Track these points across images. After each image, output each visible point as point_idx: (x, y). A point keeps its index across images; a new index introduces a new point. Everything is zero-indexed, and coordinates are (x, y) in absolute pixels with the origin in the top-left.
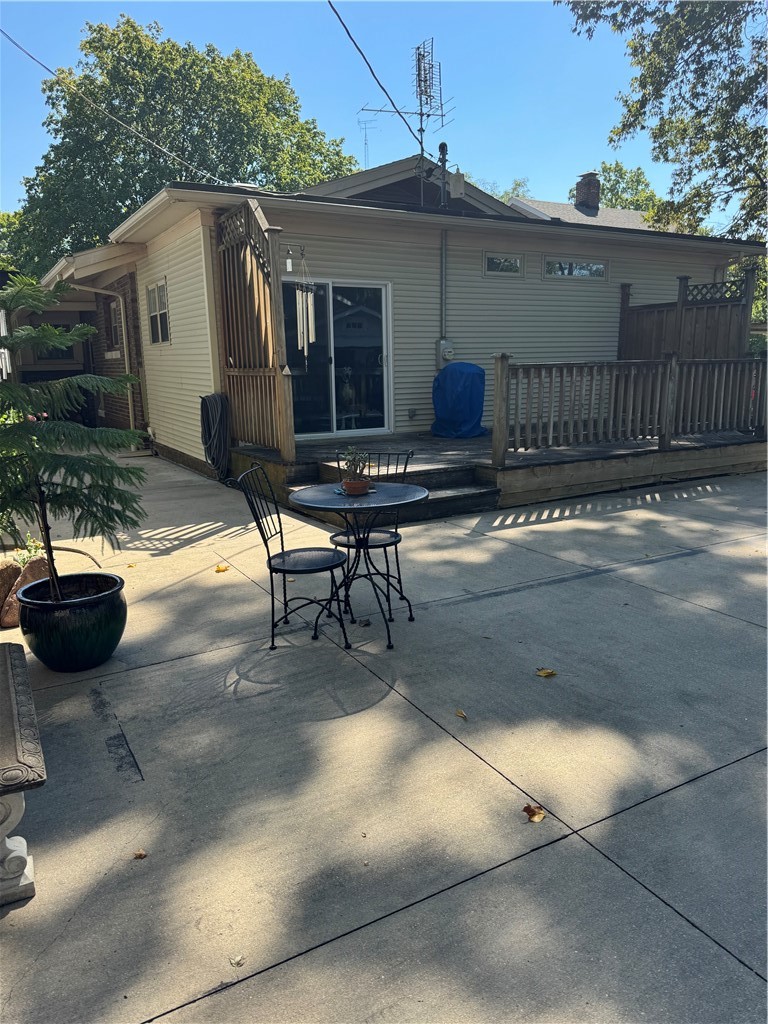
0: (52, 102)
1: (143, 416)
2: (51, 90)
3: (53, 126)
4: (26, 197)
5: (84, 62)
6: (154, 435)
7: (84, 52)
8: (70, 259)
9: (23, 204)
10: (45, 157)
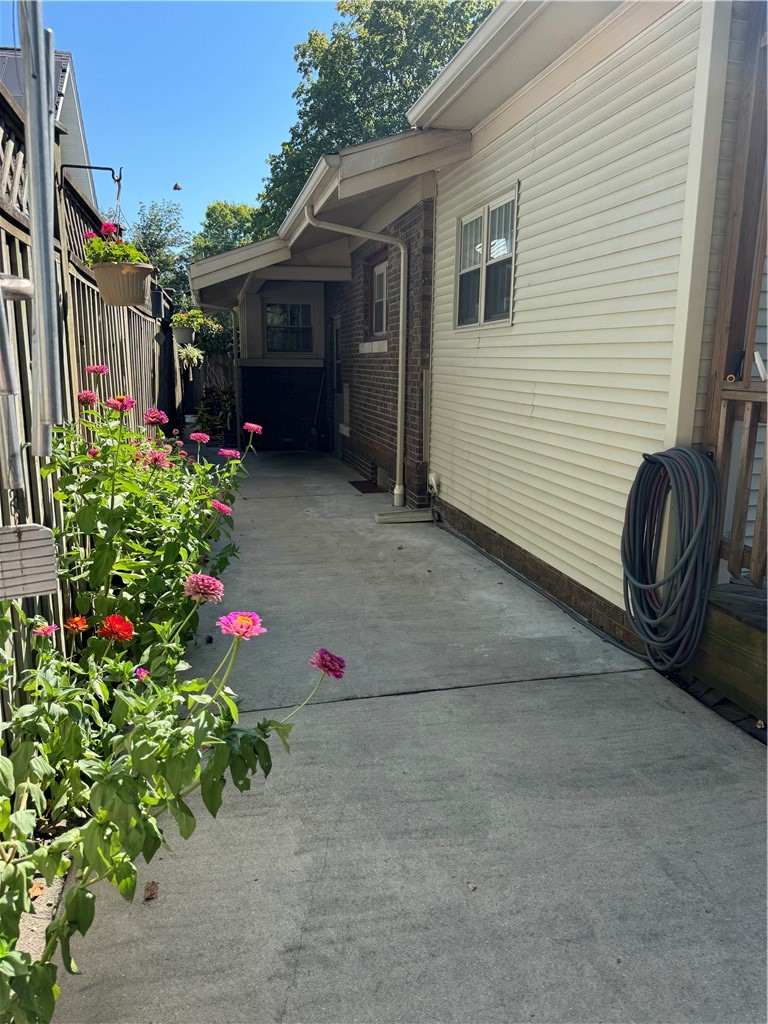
0: (304, 69)
1: (420, 451)
2: (303, 56)
3: (303, 96)
4: (270, 175)
5: (339, 23)
6: (439, 486)
7: (341, 11)
8: (334, 159)
9: (267, 183)
10: (293, 131)
